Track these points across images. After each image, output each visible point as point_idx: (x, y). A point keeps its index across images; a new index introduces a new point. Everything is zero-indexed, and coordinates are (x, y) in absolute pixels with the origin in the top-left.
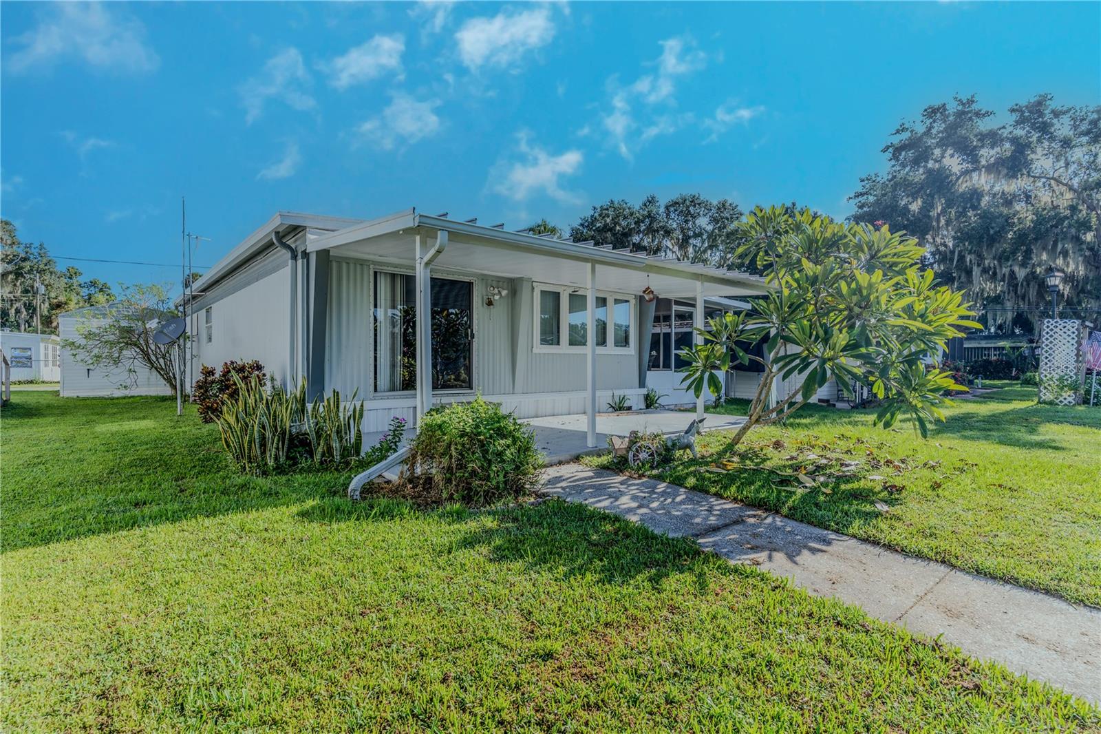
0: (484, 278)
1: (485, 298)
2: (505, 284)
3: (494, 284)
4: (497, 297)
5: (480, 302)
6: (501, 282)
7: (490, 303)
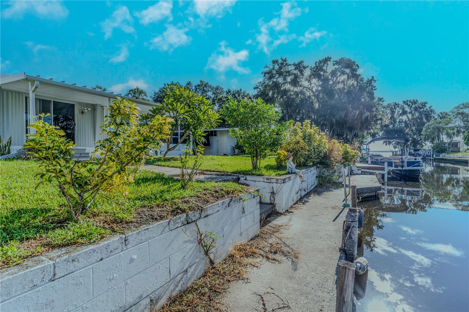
0: (80, 103)
1: (81, 111)
2: (90, 106)
3: (85, 105)
4: (86, 111)
5: (78, 112)
6: (87, 105)
7: (83, 113)
